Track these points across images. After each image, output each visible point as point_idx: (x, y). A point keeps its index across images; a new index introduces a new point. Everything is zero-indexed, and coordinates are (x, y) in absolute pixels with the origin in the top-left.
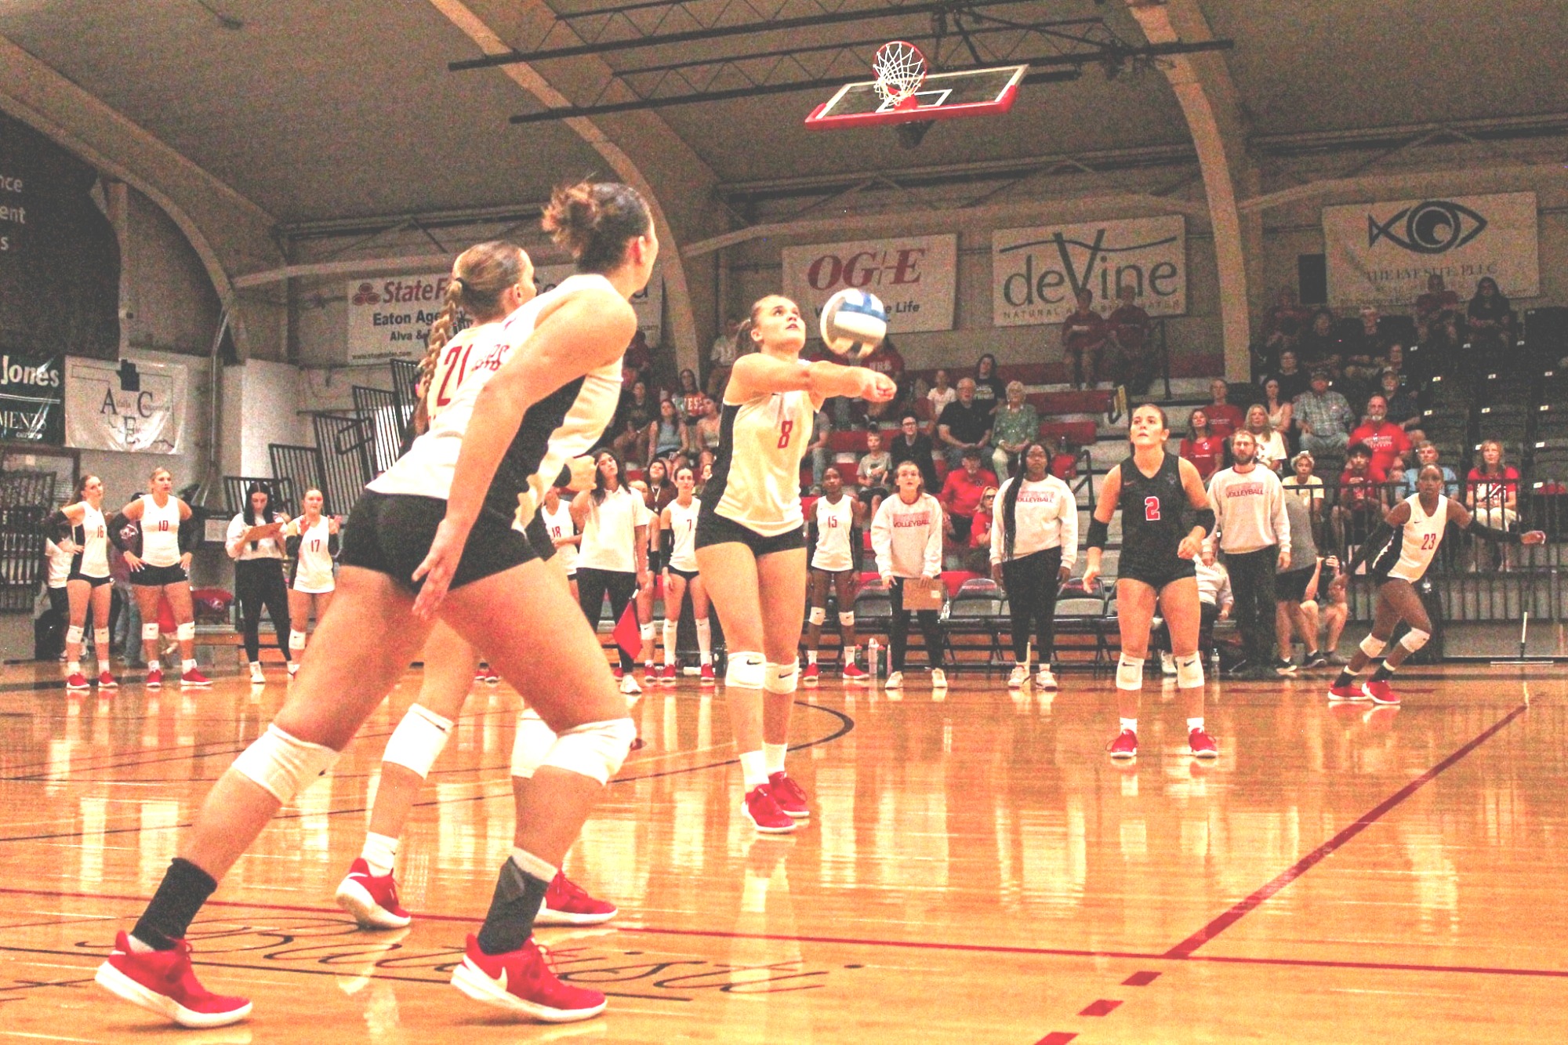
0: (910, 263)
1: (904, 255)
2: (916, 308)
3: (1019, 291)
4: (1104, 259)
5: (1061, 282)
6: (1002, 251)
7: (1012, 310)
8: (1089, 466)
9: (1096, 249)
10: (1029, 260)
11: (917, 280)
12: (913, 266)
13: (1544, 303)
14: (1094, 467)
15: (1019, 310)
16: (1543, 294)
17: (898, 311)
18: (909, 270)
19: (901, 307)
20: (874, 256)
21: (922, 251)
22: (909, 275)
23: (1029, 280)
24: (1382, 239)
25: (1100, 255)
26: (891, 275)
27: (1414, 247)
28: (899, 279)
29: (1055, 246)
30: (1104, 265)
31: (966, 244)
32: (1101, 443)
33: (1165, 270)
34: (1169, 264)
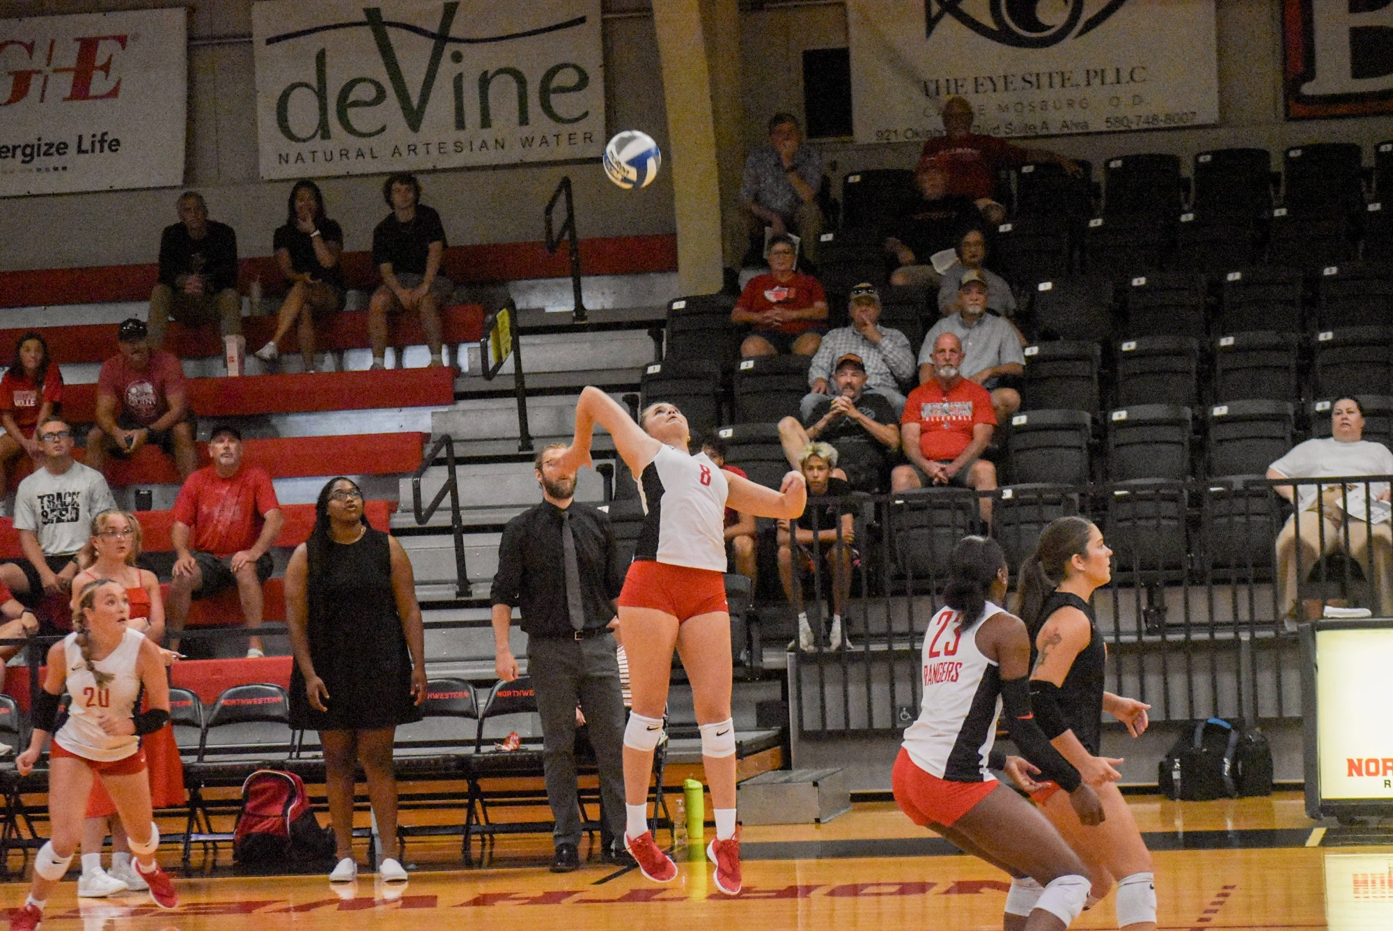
0: (98, 63)
1: (88, 46)
2: (115, 145)
3: (303, 111)
4: (457, 57)
5: (381, 96)
6: (269, 42)
7: (294, 149)
8: (457, 518)
9: (442, 38)
10: (321, 57)
11: (114, 93)
12: (106, 68)
13: (1226, 139)
14: (468, 518)
15: (304, 148)
16: (1223, 122)
17: (80, 151)
18: (98, 76)
19: (86, 145)
20: (30, 48)
21: (122, 40)
22: (99, 84)
23: (321, 94)
24: (948, 19)
25: (449, 48)
26: (64, 83)
27: (1003, 36)
28: (81, 91)
29: (366, 33)
30: (458, 68)
31: (203, 31)
32: (463, 405)
33: (567, 78)
34: (575, 67)
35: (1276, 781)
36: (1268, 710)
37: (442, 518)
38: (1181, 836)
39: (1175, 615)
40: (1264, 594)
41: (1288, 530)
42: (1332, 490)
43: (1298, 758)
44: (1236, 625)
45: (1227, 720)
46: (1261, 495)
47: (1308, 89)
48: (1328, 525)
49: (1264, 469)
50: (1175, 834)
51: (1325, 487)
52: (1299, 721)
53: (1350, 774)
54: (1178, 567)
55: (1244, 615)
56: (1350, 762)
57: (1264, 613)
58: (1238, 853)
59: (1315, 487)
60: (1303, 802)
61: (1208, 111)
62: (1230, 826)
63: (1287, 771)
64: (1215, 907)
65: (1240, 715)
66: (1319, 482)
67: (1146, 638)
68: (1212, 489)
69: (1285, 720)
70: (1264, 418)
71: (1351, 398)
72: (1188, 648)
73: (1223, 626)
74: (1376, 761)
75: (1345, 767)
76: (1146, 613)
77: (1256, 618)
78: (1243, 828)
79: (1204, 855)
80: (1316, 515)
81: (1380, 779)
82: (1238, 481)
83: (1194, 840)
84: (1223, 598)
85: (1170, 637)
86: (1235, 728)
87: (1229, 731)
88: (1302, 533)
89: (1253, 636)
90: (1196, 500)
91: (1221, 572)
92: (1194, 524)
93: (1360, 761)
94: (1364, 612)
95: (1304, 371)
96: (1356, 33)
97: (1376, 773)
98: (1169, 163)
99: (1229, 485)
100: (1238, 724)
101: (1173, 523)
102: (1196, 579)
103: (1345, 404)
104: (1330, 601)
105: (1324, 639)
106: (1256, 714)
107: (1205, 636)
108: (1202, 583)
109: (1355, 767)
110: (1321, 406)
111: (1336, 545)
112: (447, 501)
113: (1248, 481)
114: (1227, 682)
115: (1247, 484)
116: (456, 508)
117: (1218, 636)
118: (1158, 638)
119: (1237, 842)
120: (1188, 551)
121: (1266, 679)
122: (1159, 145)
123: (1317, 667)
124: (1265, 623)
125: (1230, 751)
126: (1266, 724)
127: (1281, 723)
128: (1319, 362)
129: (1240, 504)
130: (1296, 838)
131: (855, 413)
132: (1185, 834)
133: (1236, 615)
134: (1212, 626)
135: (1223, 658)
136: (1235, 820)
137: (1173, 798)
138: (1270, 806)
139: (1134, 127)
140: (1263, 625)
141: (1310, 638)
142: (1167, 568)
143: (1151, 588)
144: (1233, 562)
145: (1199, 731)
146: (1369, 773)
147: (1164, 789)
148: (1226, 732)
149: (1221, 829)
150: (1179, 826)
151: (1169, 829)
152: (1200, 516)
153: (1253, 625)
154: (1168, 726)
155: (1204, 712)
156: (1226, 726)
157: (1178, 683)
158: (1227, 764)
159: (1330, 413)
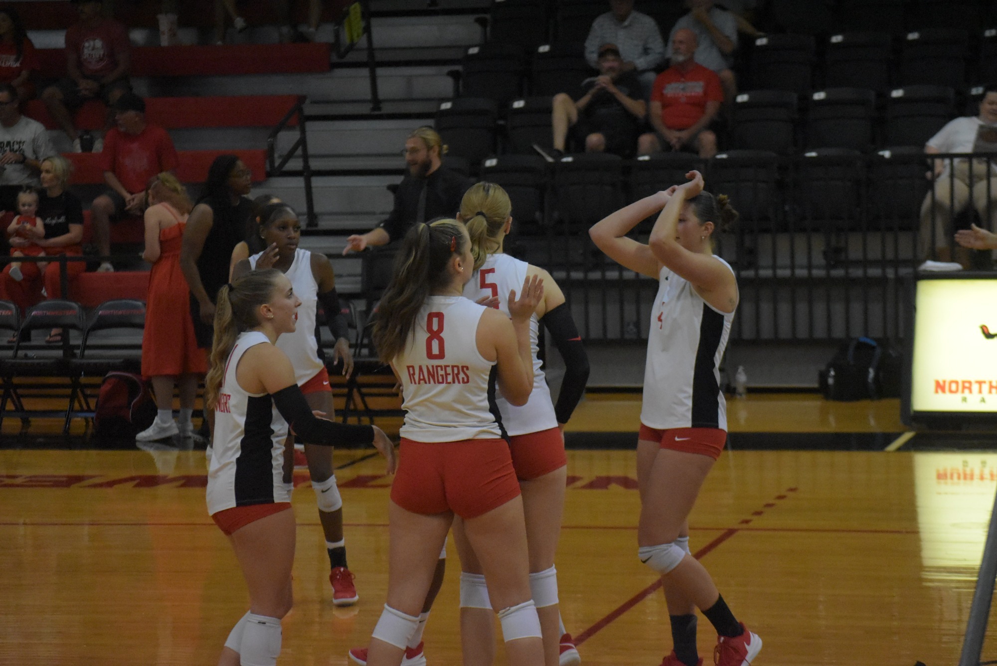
8: (306, 164)
14: (314, 165)
37: (295, 164)
40: (905, 241)
44: (883, 263)
45: (873, 339)
49: (922, 144)
53: (937, 392)
55: (890, 255)
56: (938, 383)
64: (764, 509)
65: (884, 334)
66: (953, 156)
70: (930, 100)
74: (957, 383)
75: (933, 386)
77: (899, 259)
81: (959, 396)
84: (874, 242)
86: (880, 345)
87: (874, 348)
89: (896, 273)
93: (944, 382)
94: (955, 266)
97: (956, 391)
100: (883, 342)
105: (923, 287)
106: (897, 333)
109: (940, 387)
110: (977, 91)
112: (299, 151)
116: (306, 157)
117: (870, 272)
124: (906, 262)
125: (875, 364)
131: (613, 89)
133: (884, 254)
134: (866, 264)
135: (873, 292)
137: (828, 399)
140: (904, 265)
145: (851, 348)
146: (951, 391)
147: (821, 390)
148: (872, 349)
153: (896, 263)
154: (829, 342)
155: (857, 332)
156: (874, 343)
157: (838, 308)
158: (872, 373)
159: (981, 97)
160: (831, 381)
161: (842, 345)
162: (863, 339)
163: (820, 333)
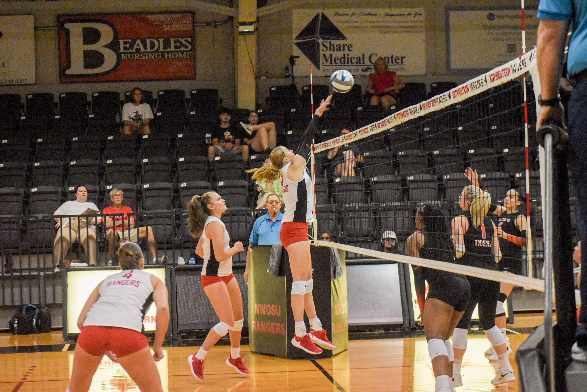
35: (52, 327)
36: (50, 301)
38: (17, 348)
39: (16, 266)
40: (49, 258)
41: (59, 235)
42: (74, 219)
43: (61, 318)
44: (38, 269)
45: (34, 305)
46: (49, 221)
47: (68, 72)
48: (73, 233)
50: (15, 347)
51: (72, 218)
52: (61, 305)
54: (17, 248)
55: (42, 266)
57: (49, 265)
58: (38, 354)
59: (68, 218)
60: (61, 334)
61: (31, 79)
62: (35, 344)
63: (56, 323)
64: (28, 374)
65: (40, 302)
66: (70, 217)
67: (5, 275)
68: (31, 219)
69: (56, 304)
70: (50, 193)
71: (83, 186)
72: (20, 278)
73: (33, 270)
76: (5, 265)
77: (46, 267)
78: (40, 345)
79: (26, 355)
80: (68, 229)
82: (40, 216)
83: (22, 349)
84: (34, 259)
85: (14, 274)
86: (38, 308)
87: (35, 309)
88: (64, 235)
89: (45, 273)
90: (25, 223)
91: (33, 250)
92: (24, 232)
94: (85, 265)
95: (65, 176)
96: (85, 52)
98: (16, 98)
99: (36, 217)
100: (39, 306)
101: (16, 231)
102: (25, 252)
103: (82, 188)
104: (73, 260)
105: (71, 275)
106: (45, 302)
107: (27, 274)
108: (27, 254)
110: (72, 189)
111: (76, 241)
113: (44, 216)
114: (35, 290)
115: (44, 217)
117: (32, 273)
118: (9, 274)
119: (39, 350)
120: (21, 242)
121: (49, 290)
122: (13, 91)
123: (67, 285)
124: (49, 268)
125: (36, 316)
126: (49, 306)
127: (54, 306)
128: (70, 173)
129: (40, 225)
130: (59, 348)
132: (19, 347)
133: (39, 266)
134: (30, 270)
135: (34, 282)
136: (37, 342)
137: (14, 334)
138: (50, 336)
139: (4, 84)
140: (48, 269)
141: (65, 273)
142: (13, 248)
143: (7, 255)
144: (38, 245)
145: (24, 309)
147: (11, 331)
148: (34, 309)
149: (32, 345)
150: (17, 344)
151: (13, 346)
152: (26, 229)
153: (45, 269)
154: (13, 307)
155: (26, 302)
156: (35, 307)
157: (17, 291)
158: (35, 321)
159: (75, 191)
160: (16, 325)
161: (20, 308)
162: (29, 305)
163: (8, 303)
